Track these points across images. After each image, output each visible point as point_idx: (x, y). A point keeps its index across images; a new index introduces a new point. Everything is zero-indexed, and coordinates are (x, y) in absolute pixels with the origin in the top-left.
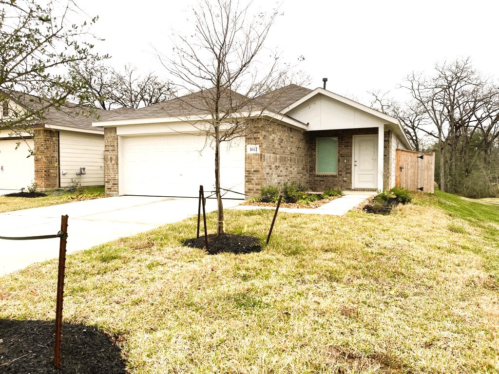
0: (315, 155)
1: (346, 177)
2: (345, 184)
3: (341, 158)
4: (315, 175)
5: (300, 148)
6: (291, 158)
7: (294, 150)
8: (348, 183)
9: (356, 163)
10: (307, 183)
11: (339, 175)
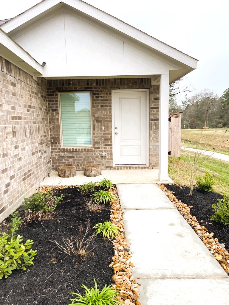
0: (58, 119)
1: (105, 151)
2: (104, 161)
3: (96, 124)
4: (59, 149)
5: (34, 107)
6: (14, 128)
7: (21, 111)
8: (108, 159)
9: (116, 131)
10: (48, 163)
11: (95, 148)
